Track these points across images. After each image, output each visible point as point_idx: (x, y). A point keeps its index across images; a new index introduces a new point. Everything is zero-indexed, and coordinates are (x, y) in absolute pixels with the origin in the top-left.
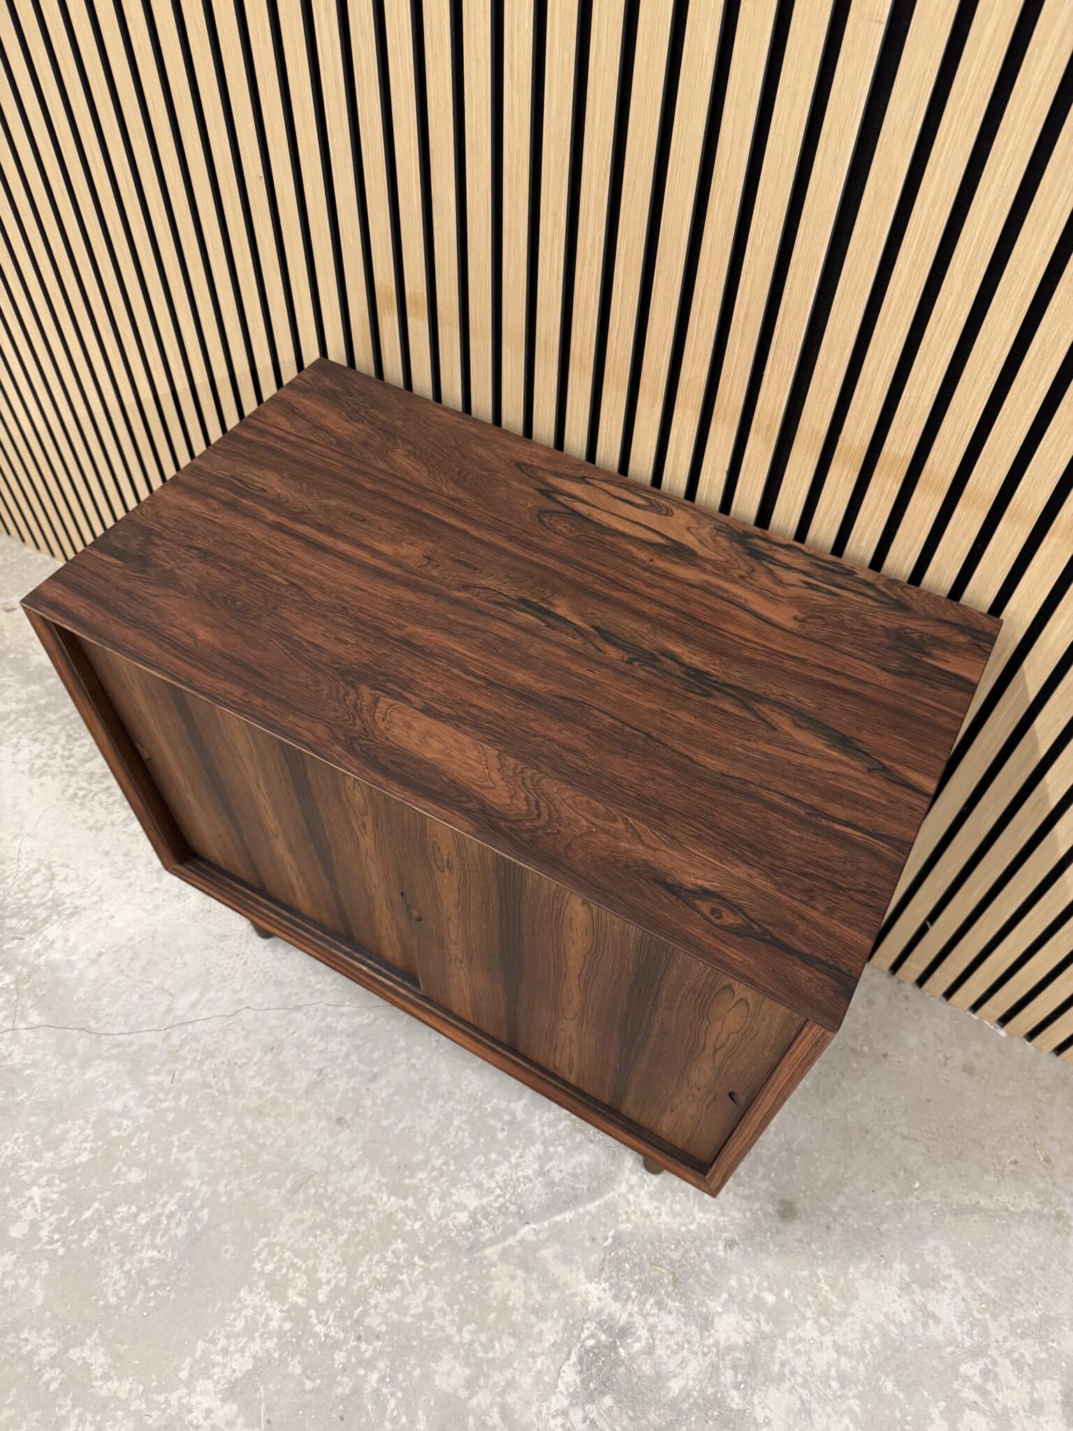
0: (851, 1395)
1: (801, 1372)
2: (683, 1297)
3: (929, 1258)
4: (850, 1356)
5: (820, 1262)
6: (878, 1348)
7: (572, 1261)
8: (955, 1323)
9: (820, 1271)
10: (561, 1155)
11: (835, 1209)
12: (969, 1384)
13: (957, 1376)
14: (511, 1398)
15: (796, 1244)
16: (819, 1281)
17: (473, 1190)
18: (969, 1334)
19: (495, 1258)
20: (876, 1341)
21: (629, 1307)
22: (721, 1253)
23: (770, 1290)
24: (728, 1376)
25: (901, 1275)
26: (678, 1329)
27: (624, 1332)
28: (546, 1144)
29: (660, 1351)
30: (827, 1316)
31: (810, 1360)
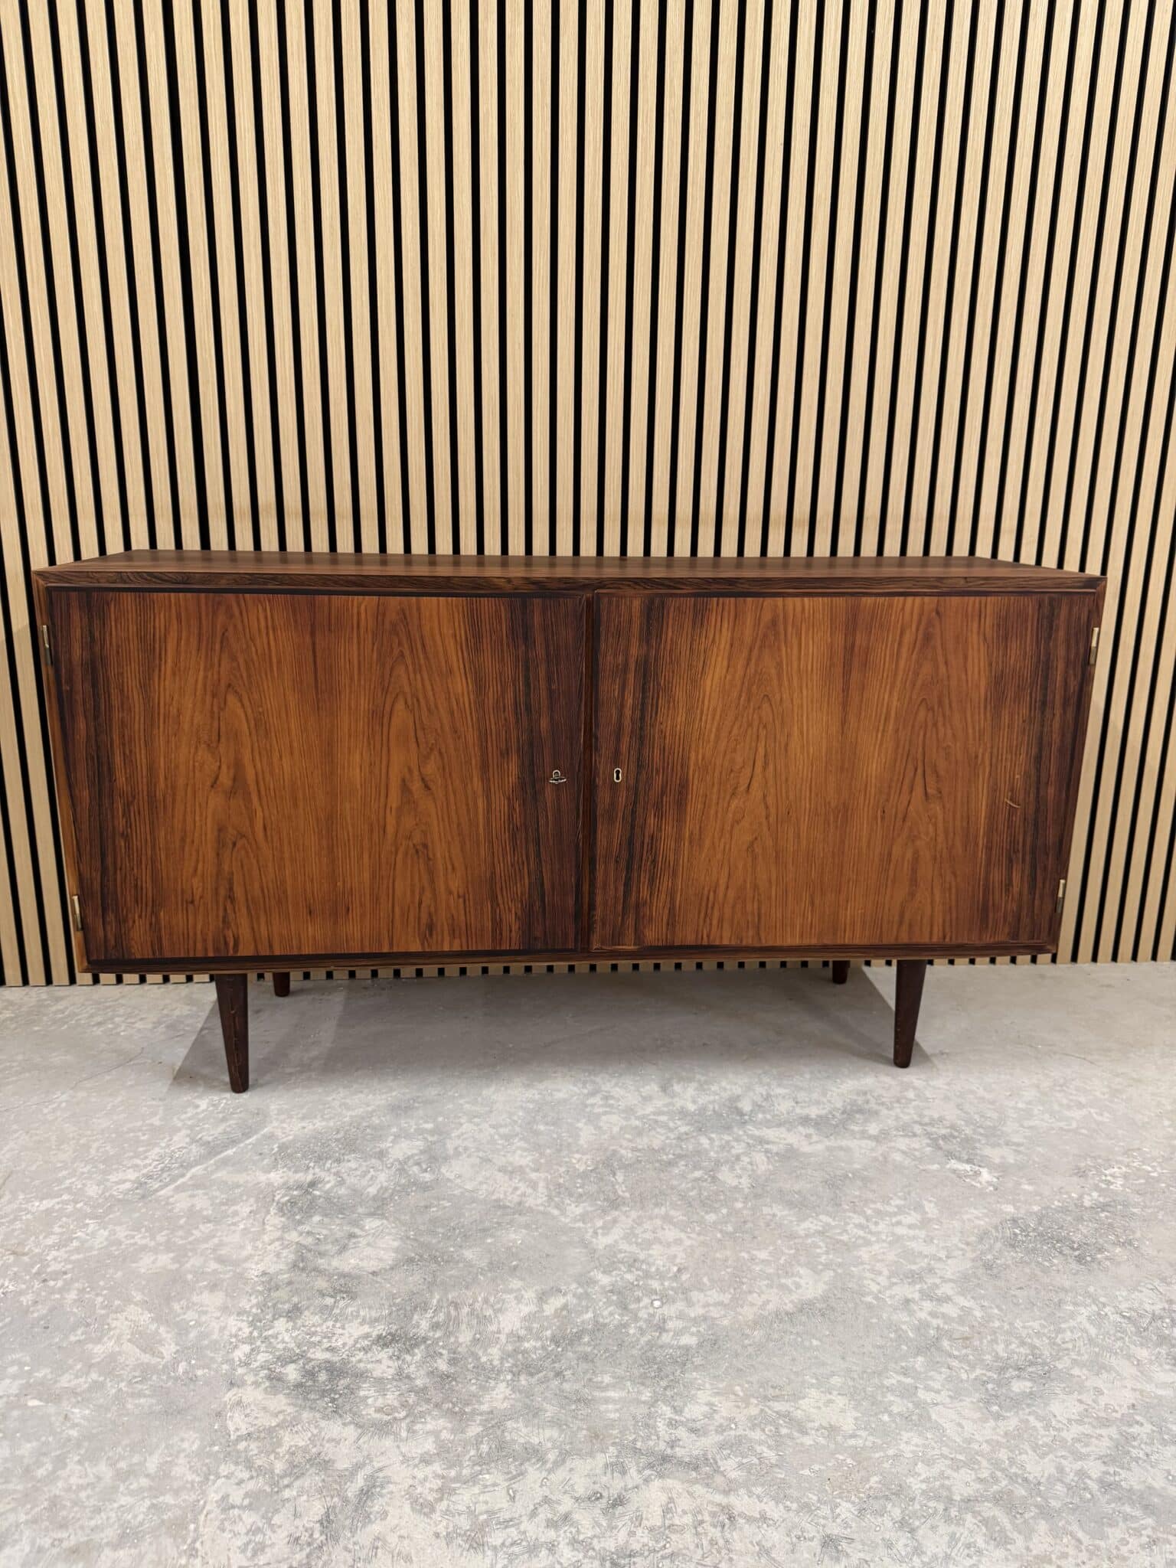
0: (515, 1141)
1: (472, 1146)
2: (354, 1151)
4: (506, 1126)
5: (459, 1098)
6: (524, 1116)
7: (246, 1170)
9: (461, 1101)
10: (208, 1129)
13: (586, 1106)
14: (223, 1252)
16: (462, 1105)
17: (131, 1170)
19: (171, 1193)
20: (521, 1114)
21: (311, 1171)
23: (426, 1122)
24: (416, 1169)
26: (360, 1165)
27: (313, 1184)
28: (191, 1128)
29: (351, 1180)
30: (475, 1117)
31: (475, 1140)
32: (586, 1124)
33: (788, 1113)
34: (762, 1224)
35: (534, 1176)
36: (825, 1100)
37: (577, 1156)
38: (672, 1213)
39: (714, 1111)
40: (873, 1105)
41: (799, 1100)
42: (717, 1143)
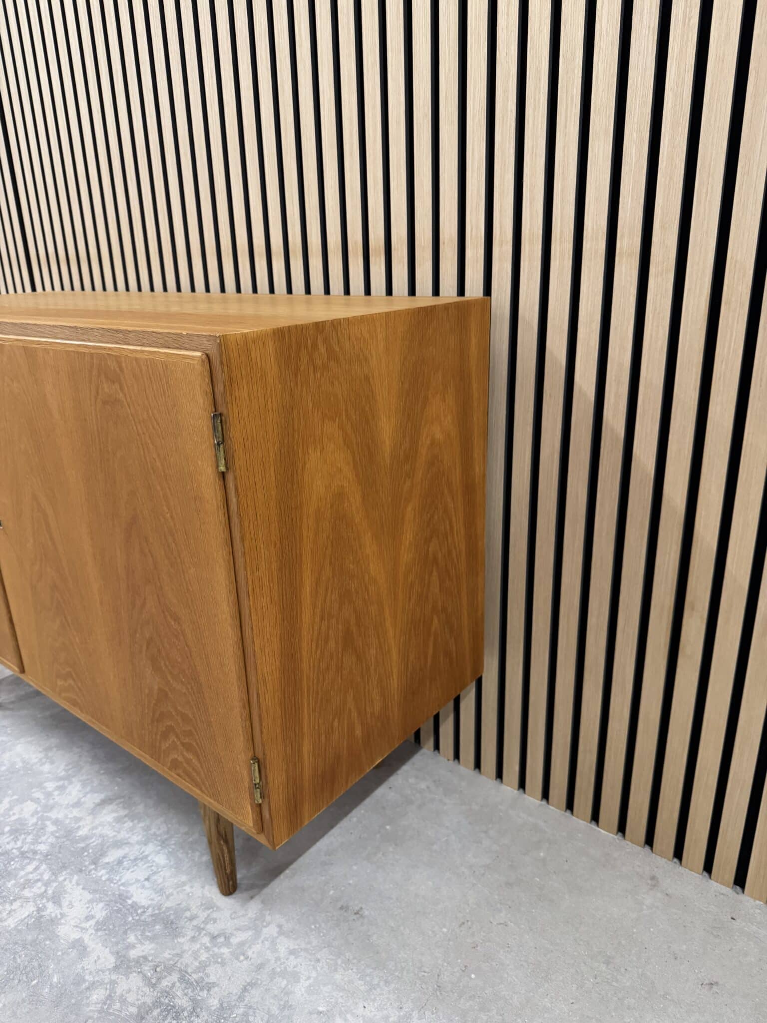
12: (43, 791)
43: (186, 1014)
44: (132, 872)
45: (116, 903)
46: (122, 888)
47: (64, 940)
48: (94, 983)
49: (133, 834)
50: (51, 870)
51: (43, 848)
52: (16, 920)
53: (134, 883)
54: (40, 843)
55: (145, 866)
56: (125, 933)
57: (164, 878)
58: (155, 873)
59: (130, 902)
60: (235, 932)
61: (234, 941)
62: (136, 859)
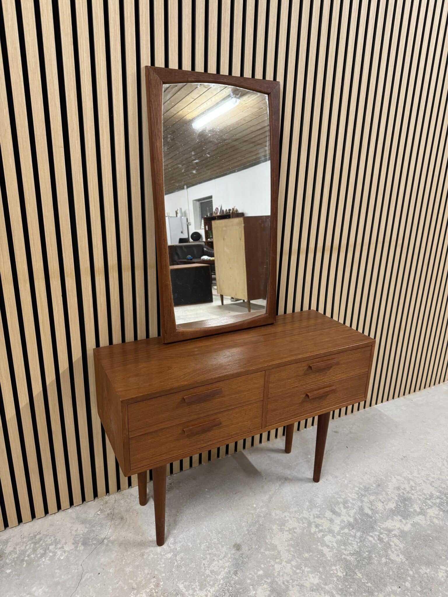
0: (303, 568)
1: (289, 579)
3: (277, 517)
4: (292, 560)
5: (259, 548)
6: (294, 550)
8: (298, 524)
9: (262, 550)
11: (246, 533)
12: (317, 533)
13: (313, 534)
15: (249, 552)
16: (264, 553)
18: (303, 523)
20: (292, 549)
22: (237, 578)
23: (258, 570)
25: (277, 528)
30: (276, 559)
31: (287, 574)
32: (321, 546)
33: (385, 509)
34: (427, 581)
35: (327, 587)
36: (389, 497)
37: (334, 568)
38: (393, 588)
39: (360, 518)
40: (406, 495)
41: (382, 501)
42: (376, 538)
43: (442, 501)
44: (378, 506)
45: (394, 513)
46: (387, 510)
47: (411, 529)
48: (431, 522)
49: (357, 504)
50: (373, 531)
51: (359, 534)
52: (400, 544)
53: (385, 507)
54: (355, 535)
55: (376, 503)
56: (409, 511)
57: (383, 498)
58: (380, 500)
59: (394, 509)
60: (410, 484)
61: (414, 485)
62: (371, 505)
